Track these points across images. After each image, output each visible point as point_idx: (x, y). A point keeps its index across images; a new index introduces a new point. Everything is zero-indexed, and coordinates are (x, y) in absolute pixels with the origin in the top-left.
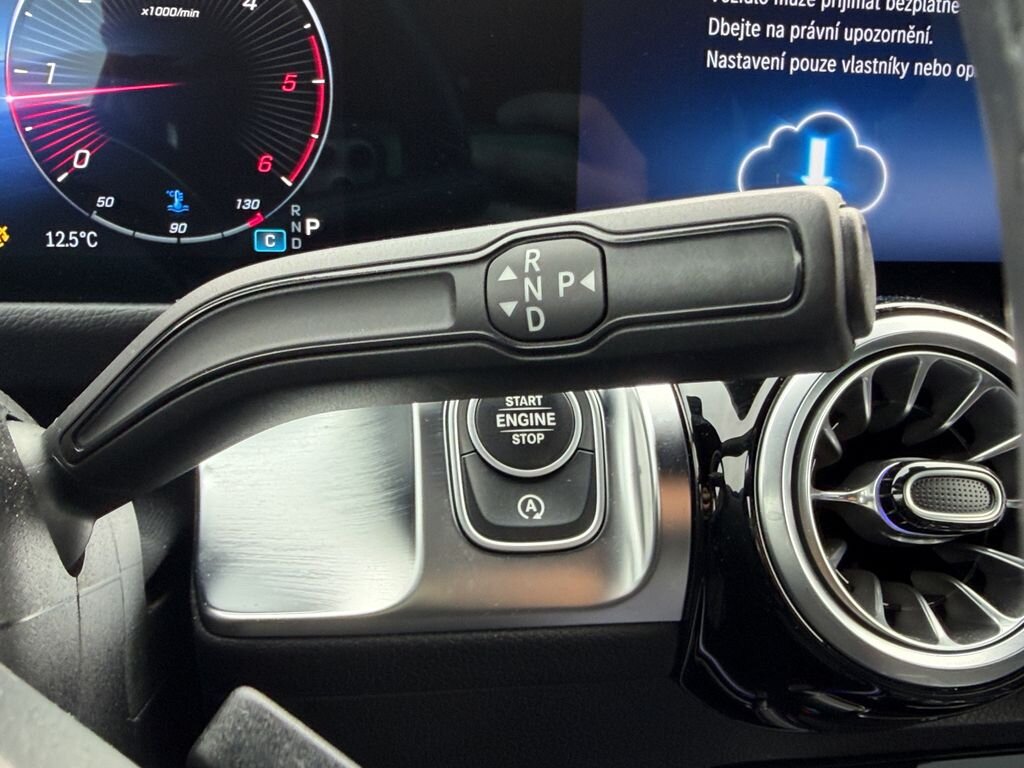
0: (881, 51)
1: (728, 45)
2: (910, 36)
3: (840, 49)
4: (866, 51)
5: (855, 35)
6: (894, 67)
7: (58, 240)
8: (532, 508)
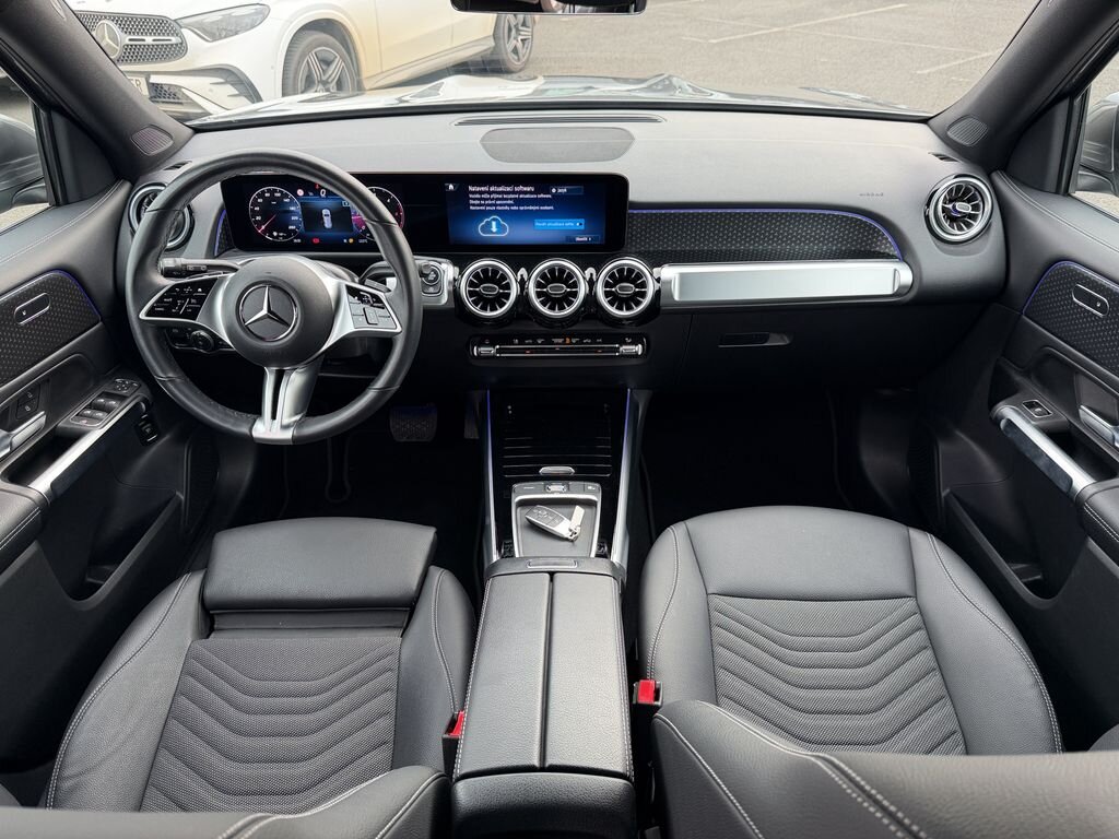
0: (504, 205)
1: (474, 205)
2: (509, 202)
3: (496, 205)
4: (501, 205)
5: (498, 202)
6: (506, 208)
7: (361, 241)
8: (431, 290)
